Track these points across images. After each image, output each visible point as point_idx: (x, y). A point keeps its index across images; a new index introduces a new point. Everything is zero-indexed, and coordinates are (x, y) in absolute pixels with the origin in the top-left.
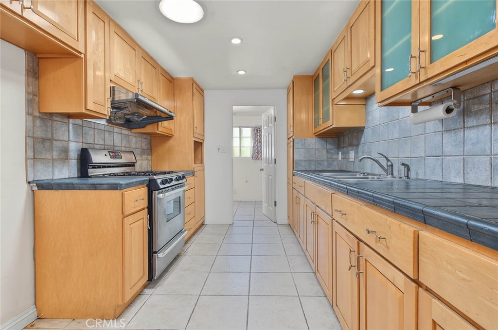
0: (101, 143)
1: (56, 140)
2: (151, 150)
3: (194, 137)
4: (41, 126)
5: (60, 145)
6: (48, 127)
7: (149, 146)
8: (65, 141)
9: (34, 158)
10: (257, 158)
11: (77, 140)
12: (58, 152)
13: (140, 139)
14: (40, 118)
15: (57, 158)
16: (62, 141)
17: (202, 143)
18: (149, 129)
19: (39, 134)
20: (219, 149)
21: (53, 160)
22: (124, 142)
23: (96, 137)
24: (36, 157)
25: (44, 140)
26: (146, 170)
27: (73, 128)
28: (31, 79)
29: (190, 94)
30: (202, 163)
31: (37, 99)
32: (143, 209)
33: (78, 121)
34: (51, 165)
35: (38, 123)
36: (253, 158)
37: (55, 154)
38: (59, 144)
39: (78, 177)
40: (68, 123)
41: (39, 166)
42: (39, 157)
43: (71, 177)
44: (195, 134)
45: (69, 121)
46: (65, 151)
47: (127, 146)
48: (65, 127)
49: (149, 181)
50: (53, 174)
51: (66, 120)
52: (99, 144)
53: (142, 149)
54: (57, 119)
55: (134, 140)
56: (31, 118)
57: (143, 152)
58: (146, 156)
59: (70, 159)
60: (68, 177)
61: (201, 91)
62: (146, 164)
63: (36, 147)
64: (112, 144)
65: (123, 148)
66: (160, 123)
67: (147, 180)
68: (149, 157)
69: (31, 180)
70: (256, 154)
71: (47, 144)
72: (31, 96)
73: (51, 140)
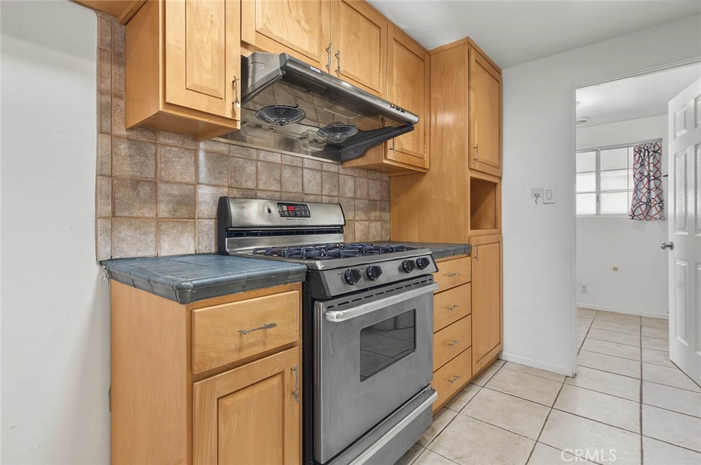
0: (273, 188)
1: (167, 182)
2: (389, 201)
3: (470, 169)
4: (130, 156)
5: (176, 193)
6: (147, 157)
7: (385, 195)
8: (187, 184)
9: (114, 215)
10: (647, 216)
11: (217, 182)
12: (170, 206)
13: (365, 180)
14: (128, 139)
15: (167, 215)
16: (181, 183)
17: (495, 184)
18: (372, 158)
19: (125, 169)
20: (537, 196)
21: (159, 221)
22: (327, 186)
23: (263, 177)
24: (117, 215)
25: (136, 183)
26: (378, 239)
27: (207, 159)
28: (107, 67)
29: (462, 75)
30: (495, 228)
31: (122, 103)
32: (290, 346)
33: (221, 146)
34: (153, 229)
35: (123, 149)
36: (633, 216)
37: (164, 210)
38: (175, 190)
39: (216, 254)
40: (196, 151)
41: (125, 232)
42: (126, 214)
43: (200, 252)
44: (472, 162)
45: (197, 145)
46: (188, 203)
47: (334, 193)
48: (187, 158)
49: (307, 272)
50: (157, 247)
51: (190, 144)
52: (267, 191)
53: (369, 200)
54: (171, 142)
55: (350, 183)
56: (107, 140)
57: (372, 205)
58: (378, 214)
59: (198, 218)
60: (193, 252)
61: (494, 72)
62: (379, 228)
63: (118, 195)
64: (300, 190)
65: (324, 197)
66: (390, 142)
67: (298, 272)
68: (386, 216)
69: (104, 257)
70: (644, 207)
71: (145, 190)
72: (107, 99)
73: (154, 183)
